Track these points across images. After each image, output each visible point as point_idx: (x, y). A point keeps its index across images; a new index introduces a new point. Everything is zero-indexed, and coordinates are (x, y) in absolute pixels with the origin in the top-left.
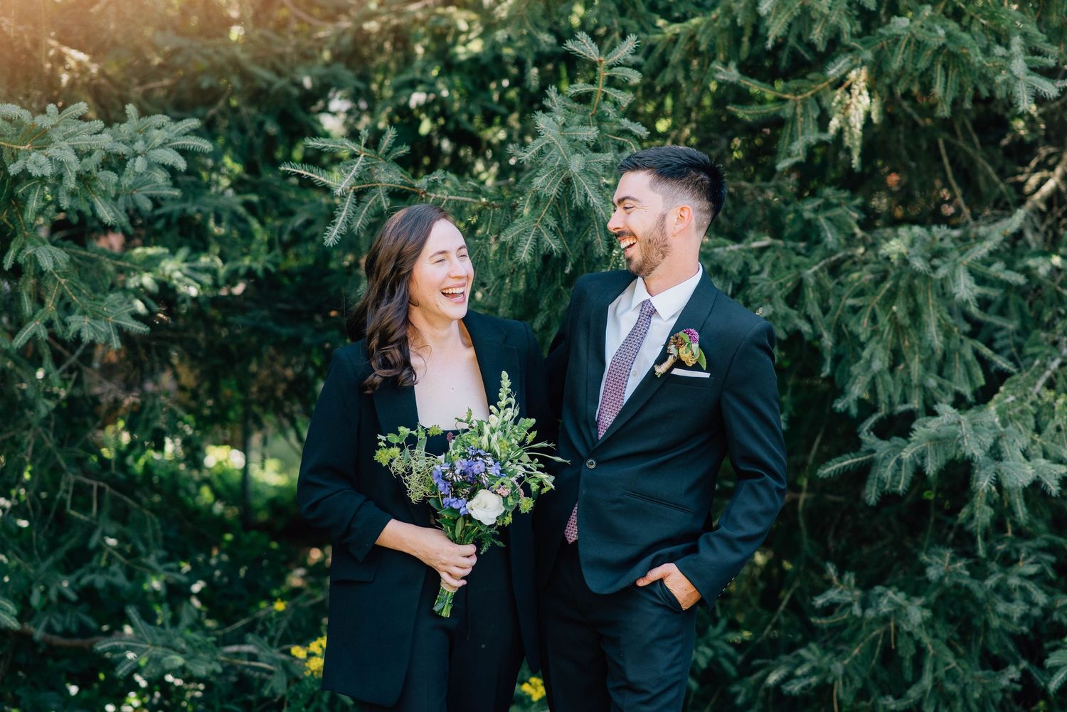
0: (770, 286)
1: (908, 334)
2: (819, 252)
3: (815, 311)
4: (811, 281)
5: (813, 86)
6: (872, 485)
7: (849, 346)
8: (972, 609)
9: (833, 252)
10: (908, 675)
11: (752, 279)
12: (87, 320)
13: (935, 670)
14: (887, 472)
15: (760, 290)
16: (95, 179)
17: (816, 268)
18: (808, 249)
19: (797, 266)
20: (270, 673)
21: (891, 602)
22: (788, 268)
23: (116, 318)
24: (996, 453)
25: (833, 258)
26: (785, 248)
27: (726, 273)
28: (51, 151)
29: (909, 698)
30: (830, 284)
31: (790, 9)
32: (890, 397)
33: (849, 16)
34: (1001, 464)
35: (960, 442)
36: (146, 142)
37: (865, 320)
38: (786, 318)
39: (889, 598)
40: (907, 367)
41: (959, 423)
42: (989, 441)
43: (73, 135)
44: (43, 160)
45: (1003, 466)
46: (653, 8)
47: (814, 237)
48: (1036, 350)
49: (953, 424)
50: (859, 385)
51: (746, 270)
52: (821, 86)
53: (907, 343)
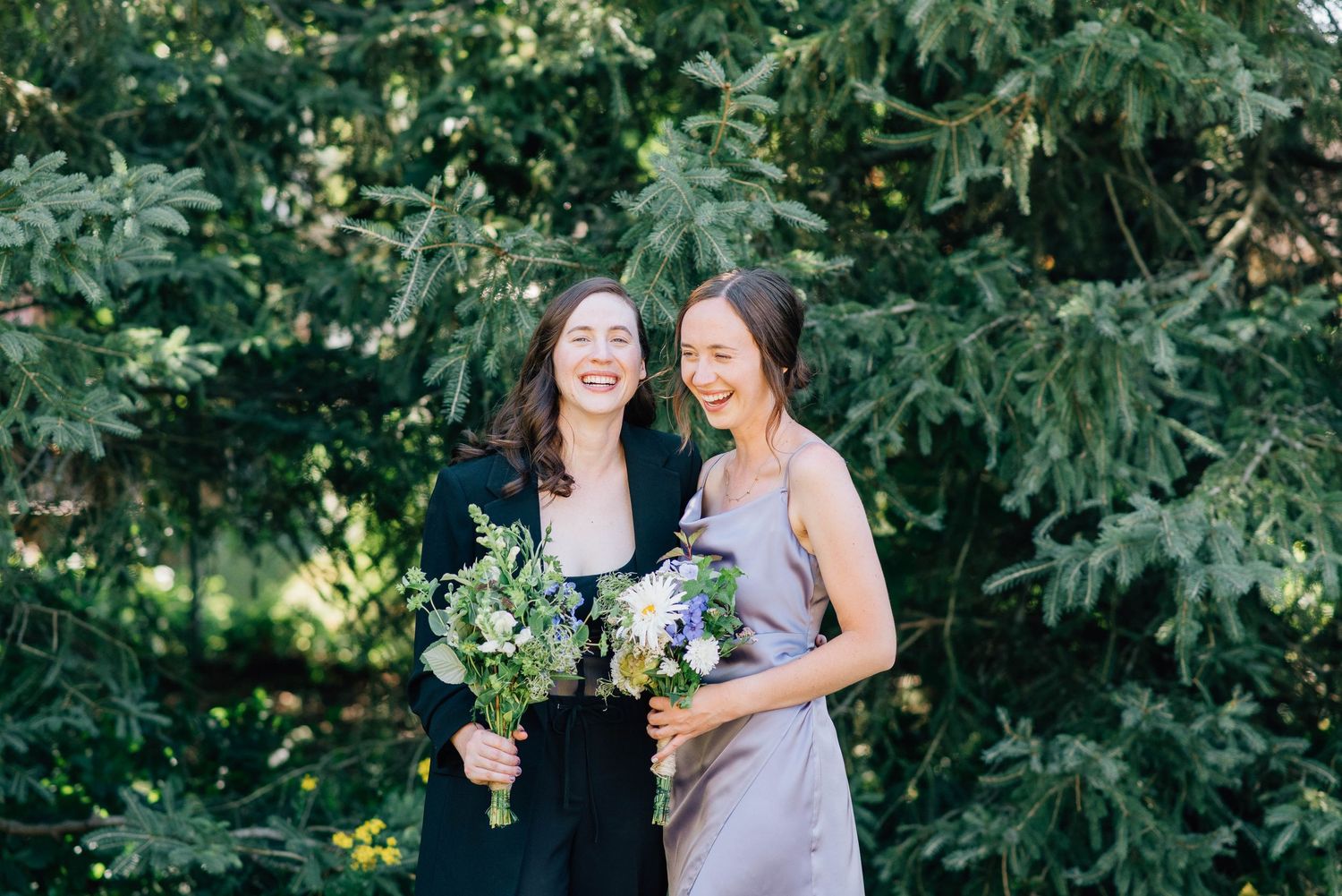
0: (919, 359)
1: (1091, 416)
2: (976, 316)
3: (976, 389)
4: (969, 351)
5: (972, 109)
6: (1050, 601)
7: (1018, 433)
8: (1172, 757)
9: (993, 316)
10: (1096, 842)
11: (897, 351)
12: (61, 421)
13: (1129, 835)
14: (1070, 583)
15: (909, 364)
16: (73, 247)
17: (973, 336)
18: (962, 313)
19: (951, 334)
20: (299, 863)
21: (1079, 753)
22: (940, 337)
23: (99, 419)
24: (1204, 555)
25: (993, 324)
26: (934, 313)
27: (865, 344)
28: (22, 214)
29: (1099, 870)
30: (991, 356)
31: (946, 17)
32: (1071, 492)
33: (1017, 25)
34: (1211, 568)
35: (1163, 541)
36: (137, 199)
37: (1039, 400)
38: (940, 398)
39: (1075, 750)
40: (1090, 456)
41: (1161, 518)
42: (1197, 540)
43: (47, 193)
44: (12, 226)
45: (1215, 570)
46: (768, 20)
47: (968, 298)
48: (1241, 431)
49: (1152, 520)
50: (1034, 477)
51: (888, 340)
52: (981, 110)
53: (1089, 426)
